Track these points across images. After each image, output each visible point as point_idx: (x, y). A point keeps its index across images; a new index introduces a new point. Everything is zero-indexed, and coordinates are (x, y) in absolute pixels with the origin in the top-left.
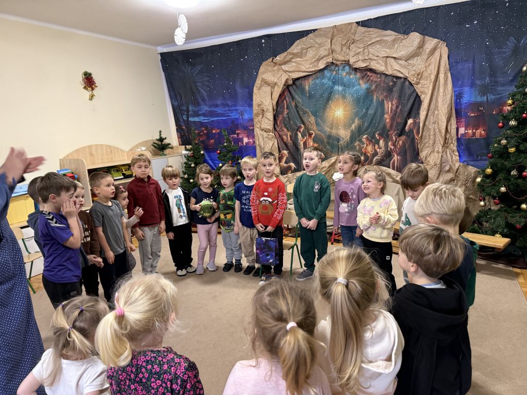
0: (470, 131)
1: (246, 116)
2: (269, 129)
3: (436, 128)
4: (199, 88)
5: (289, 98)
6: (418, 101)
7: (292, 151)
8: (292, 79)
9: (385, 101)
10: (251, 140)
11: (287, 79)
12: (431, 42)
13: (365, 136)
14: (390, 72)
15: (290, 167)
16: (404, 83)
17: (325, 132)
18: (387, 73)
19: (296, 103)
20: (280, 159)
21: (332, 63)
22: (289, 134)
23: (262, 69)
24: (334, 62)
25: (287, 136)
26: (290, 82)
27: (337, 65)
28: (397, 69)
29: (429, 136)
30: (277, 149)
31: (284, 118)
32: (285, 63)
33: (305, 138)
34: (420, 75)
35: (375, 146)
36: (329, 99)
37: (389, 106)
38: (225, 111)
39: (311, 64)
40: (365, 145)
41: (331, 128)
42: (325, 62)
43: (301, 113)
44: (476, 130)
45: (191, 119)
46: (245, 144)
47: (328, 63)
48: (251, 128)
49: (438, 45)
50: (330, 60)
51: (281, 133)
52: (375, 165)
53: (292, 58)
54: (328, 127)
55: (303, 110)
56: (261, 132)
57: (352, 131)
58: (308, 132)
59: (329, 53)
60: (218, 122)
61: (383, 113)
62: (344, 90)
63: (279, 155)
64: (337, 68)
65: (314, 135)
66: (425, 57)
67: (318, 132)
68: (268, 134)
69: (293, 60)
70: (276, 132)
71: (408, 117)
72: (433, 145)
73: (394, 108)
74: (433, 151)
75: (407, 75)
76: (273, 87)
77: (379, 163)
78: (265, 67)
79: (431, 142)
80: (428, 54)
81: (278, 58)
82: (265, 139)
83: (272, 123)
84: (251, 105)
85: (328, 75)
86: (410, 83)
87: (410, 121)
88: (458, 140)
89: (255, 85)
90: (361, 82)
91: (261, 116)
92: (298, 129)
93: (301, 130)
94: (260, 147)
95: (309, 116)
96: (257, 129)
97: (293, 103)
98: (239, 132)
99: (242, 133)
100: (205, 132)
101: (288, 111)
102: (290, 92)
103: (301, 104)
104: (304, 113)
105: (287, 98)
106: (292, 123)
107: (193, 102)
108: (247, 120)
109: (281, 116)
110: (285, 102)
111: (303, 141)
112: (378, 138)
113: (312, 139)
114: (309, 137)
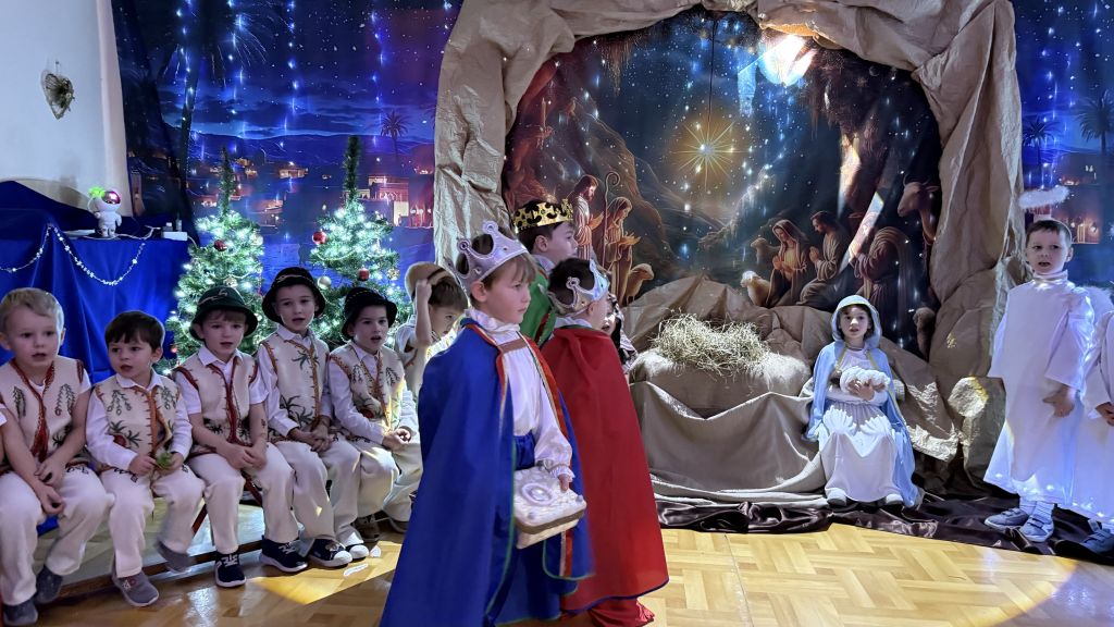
8: (576, 37)
9: (842, 130)
10: (420, 212)
11: (562, 38)
13: (781, 222)
16: (899, 81)
17: (661, 204)
21: (700, 6)
27: (709, 15)
33: (601, 216)
35: (808, 252)
37: (852, 141)
43: (593, 140)
45: (200, 128)
46: (396, 221)
48: (424, 172)
55: (599, 133)
58: (610, 198)
64: (711, 23)
65: (628, 209)
67: (642, 201)
70: (509, 197)
76: (510, 55)
84: (428, 101)
86: (917, 87)
92: (582, 187)
97: (569, 109)
98: (379, 181)
99: (389, 187)
100: (249, 172)
101: (551, 130)
102: (559, 74)
103: (597, 113)
104: (604, 141)
105: (551, 92)
106: (562, 168)
107: (214, 71)
108: (410, 147)
109: (527, 146)
110: (544, 102)
111: (593, 227)
112: (818, 229)
113: (621, 221)
114: (612, 215)
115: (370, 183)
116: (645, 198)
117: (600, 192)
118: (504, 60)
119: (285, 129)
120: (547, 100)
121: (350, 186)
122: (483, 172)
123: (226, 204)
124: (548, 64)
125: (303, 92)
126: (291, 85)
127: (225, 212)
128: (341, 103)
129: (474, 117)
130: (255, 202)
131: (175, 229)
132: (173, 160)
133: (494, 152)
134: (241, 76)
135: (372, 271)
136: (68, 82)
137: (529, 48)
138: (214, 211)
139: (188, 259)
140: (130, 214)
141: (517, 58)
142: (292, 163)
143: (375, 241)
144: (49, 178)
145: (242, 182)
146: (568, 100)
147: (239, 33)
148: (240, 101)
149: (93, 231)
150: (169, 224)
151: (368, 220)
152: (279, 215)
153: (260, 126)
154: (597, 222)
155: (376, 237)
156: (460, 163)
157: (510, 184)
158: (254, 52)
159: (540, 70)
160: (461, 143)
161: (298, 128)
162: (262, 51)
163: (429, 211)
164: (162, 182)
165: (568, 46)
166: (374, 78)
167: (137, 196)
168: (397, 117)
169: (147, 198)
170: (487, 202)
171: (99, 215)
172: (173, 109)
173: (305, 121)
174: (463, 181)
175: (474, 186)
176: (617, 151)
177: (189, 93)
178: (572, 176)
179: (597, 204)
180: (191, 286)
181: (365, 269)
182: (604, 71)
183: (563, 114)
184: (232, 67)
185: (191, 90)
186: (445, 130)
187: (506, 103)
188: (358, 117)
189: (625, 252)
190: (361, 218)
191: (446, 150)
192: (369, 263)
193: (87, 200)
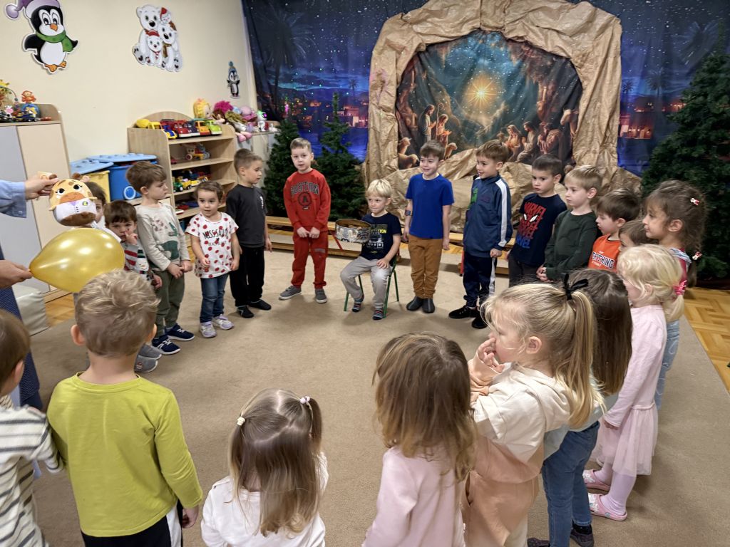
0: (634, 130)
1: (359, 88)
2: (388, 108)
3: (596, 123)
4: (297, 45)
5: (418, 69)
6: (579, 89)
7: (416, 138)
8: (426, 44)
9: (540, 85)
10: (363, 121)
11: (420, 44)
12: (603, 17)
13: (511, 126)
14: (549, 49)
15: (411, 160)
16: (565, 63)
17: (461, 117)
18: (545, 49)
19: (427, 76)
20: (400, 148)
21: (479, 29)
22: (414, 115)
23: (386, 27)
24: (482, 28)
25: (411, 119)
26: (423, 48)
27: (484, 32)
28: (560, 45)
29: (587, 131)
30: (397, 135)
31: (410, 95)
32: (418, 22)
33: (435, 123)
34: (585, 57)
35: (521, 139)
36: (470, 74)
37: (543, 90)
38: (330, 78)
39: (452, 28)
40: (510, 137)
41: (470, 112)
42: (470, 26)
43: (433, 89)
44: (641, 129)
45: (282, 86)
46: (354, 125)
47: (474, 28)
48: (365, 104)
49: (610, 21)
50: (477, 25)
51: (403, 114)
52: (520, 162)
53: (428, 17)
54: (466, 110)
55: (435, 86)
56: (378, 111)
57: (495, 118)
58: (439, 115)
59: (477, 15)
60: (319, 91)
61: (535, 99)
62: (490, 65)
63: (399, 142)
64: (484, 36)
65: (447, 119)
66: (594, 34)
67: (453, 116)
68: (388, 114)
69: (429, 20)
70: (398, 113)
71: (565, 106)
72: (590, 144)
73: (550, 93)
74: (588, 151)
75: (570, 54)
76: (399, 53)
77: (526, 160)
78: (390, 25)
79: (588, 140)
80: (598, 32)
81: (409, 14)
82: (383, 121)
83: (394, 99)
84: (366, 74)
85: (472, 44)
86: (573, 66)
87: (567, 112)
88: (619, 139)
89: (375, 47)
90: (513, 57)
91: (379, 89)
92: (427, 111)
93: (431, 113)
94: (375, 130)
95: (443, 94)
96: (373, 107)
97: (423, 76)
99: (351, 110)
101: (416, 85)
102: (420, 60)
103: (435, 77)
104: (437, 90)
105: (416, 69)
108: (359, 93)
109: (406, 92)
110: (413, 73)
111: (431, 127)
112: (526, 129)
113: (444, 125)
114: (440, 122)
116: (454, 114)
124: (416, 56)
146: (423, 72)
154: (433, 125)
157: (399, 109)
159: (412, 59)
163: (367, 120)
183: (421, 78)
187: (397, 74)
189: (445, 138)
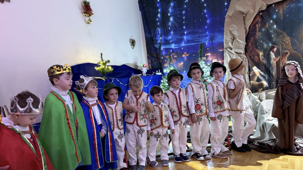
1: (216, 41)
8: (267, 5)
11: (262, 5)
17: (301, 51)
19: (269, 26)
22: (261, 54)
31: (256, 40)
33: (279, 57)
48: (221, 50)
55: (277, 32)
58: (282, 51)
65: (289, 54)
70: (247, 54)
84: (221, 31)
92: (272, 49)
93: (275, 50)
97: (266, 26)
98: (208, 54)
99: (211, 56)
100: (175, 56)
101: (260, 33)
102: (262, 16)
103: (275, 26)
104: (278, 34)
105: (259, 22)
106: (264, 44)
107: (166, 33)
108: (217, 44)
109: (253, 39)
110: (257, 26)
111: (276, 61)
113: (286, 58)
114: (283, 57)
115: (206, 55)
116: (294, 50)
117: (278, 50)
118: (244, 16)
119: (183, 44)
120: (258, 25)
121: (201, 57)
122: (239, 48)
123: (170, 65)
124: (258, 14)
125: (188, 34)
126: (184, 33)
127: (170, 67)
128: (198, 35)
129: (235, 33)
130: (177, 64)
131: (158, 72)
132: (157, 55)
133: (242, 42)
134: (172, 33)
135: (207, 79)
136: (134, 40)
137: (252, 11)
138: (167, 67)
139: (162, 79)
140: (148, 69)
141: (248, 14)
142: (185, 53)
143: (208, 71)
144: (132, 63)
145: (174, 59)
146: (265, 24)
147: (171, 22)
148: (172, 39)
149: (141, 74)
150: (157, 71)
151: (206, 65)
152: (183, 66)
153: (177, 44)
154: (277, 59)
155: (208, 70)
156: (232, 46)
157: (248, 51)
158: (175, 26)
159: (255, 16)
160: (232, 41)
161: (187, 44)
162: (177, 25)
163: (223, 61)
164: (155, 61)
165: (264, 8)
166: (206, 27)
167: (150, 65)
168: (213, 37)
169: (152, 65)
170: (240, 57)
171: (142, 70)
172: (157, 43)
173: (188, 41)
174: (233, 51)
175: (236, 53)
176: (283, 37)
177: (160, 39)
178: (268, 46)
179: (277, 54)
180: (163, 86)
181: (205, 79)
182: (277, 13)
183: (264, 28)
184: (170, 31)
185: (161, 38)
186: (227, 38)
187: (245, 28)
188: (202, 38)
190: (204, 65)
191: (227, 43)
192: (207, 77)
193: (139, 67)
